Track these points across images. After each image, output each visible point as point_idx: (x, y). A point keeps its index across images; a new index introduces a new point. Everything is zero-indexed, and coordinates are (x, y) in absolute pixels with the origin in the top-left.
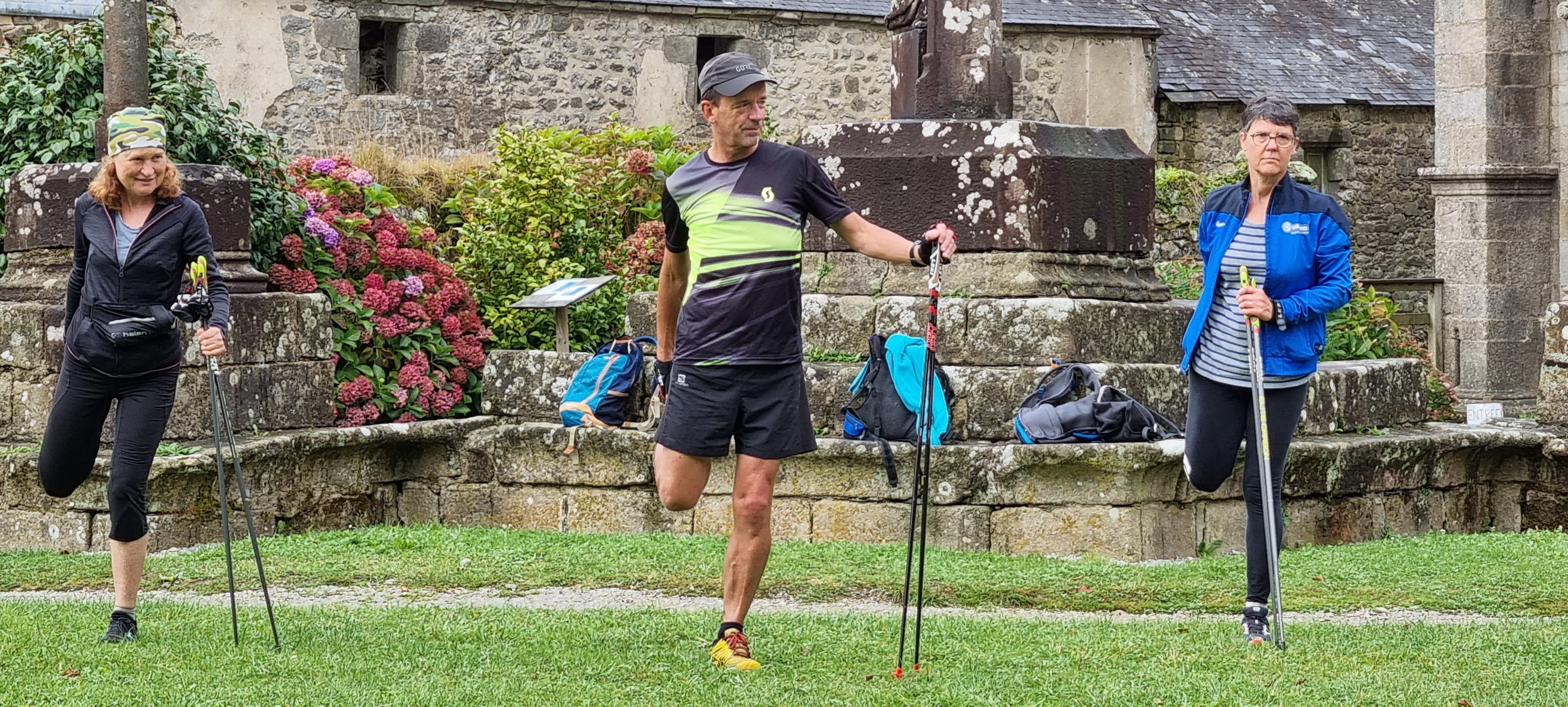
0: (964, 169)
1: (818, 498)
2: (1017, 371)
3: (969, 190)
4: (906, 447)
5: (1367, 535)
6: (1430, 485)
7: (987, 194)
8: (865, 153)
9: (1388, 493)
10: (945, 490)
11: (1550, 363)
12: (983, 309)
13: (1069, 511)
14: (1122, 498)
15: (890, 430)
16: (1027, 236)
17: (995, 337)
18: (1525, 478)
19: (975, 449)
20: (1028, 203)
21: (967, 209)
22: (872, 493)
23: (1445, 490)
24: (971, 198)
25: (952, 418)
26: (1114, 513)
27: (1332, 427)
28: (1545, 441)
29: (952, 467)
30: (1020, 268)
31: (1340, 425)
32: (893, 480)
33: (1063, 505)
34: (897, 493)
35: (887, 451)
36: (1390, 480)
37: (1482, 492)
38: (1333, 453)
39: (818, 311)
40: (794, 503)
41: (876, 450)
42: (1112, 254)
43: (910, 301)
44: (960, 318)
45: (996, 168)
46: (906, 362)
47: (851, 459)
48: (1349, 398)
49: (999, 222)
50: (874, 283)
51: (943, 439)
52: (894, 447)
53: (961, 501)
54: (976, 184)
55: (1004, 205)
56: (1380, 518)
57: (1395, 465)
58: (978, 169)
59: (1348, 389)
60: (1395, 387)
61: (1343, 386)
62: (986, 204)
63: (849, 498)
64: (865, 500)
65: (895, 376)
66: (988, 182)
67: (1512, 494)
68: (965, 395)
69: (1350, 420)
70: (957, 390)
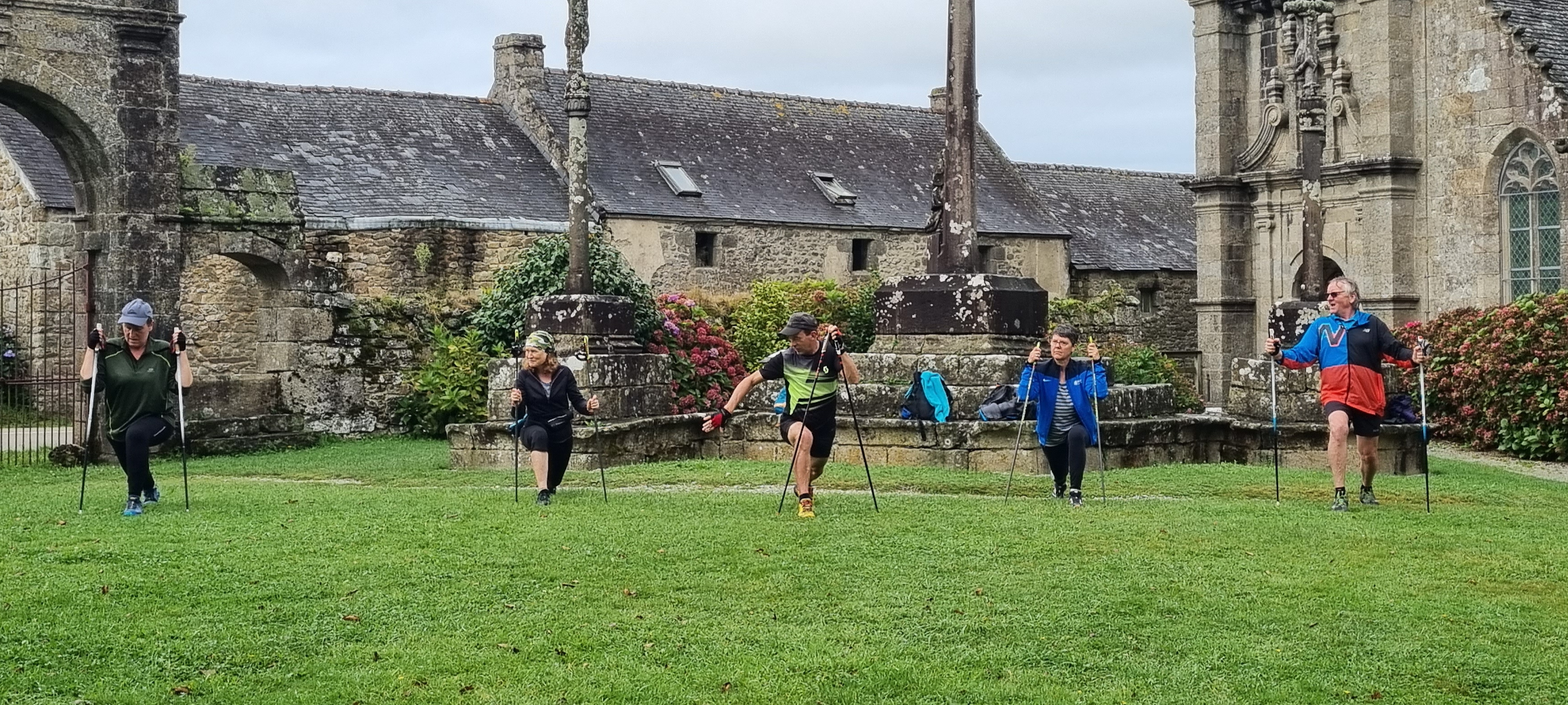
0: (959, 296)
1: (890, 446)
2: (981, 388)
3: (961, 306)
4: (930, 423)
5: (1146, 463)
6: (1176, 442)
7: (969, 307)
8: (914, 289)
9: (1156, 445)
10: (948, 442)
11: (1234, 386)
12: (966, 360)
13: (1004, 451)
14: (1028, 446)
15: (922, 416)
16: (987, 327)
17: (972, 373)
18: (1222, 439)
19: (961, 424)
20: (988, 311)
21: (960, 315)
22: (914, 444)
23: (1184, 444)
24: (962, 310)
25: (951, 410)
26: (1025, 453)
27: (1130, 415)
28: (1231, 421)
29: (951, 432)
30: (984, 342)
31: (1133, 414)
32: (924, 439)
33: (1002, 449)
34: (926, 444)
35: (921, 424)
36: (1157, 439)
37: (1202, 446)
38: (1129, 426)
39: (891, 361)
40: (879, 448)
41: (916, 424)
42: (1028, 336)
43: (933, 356)
44: (956, 364)
45: (973, 296)
46: (930, 384)
47: (904, 428)
48: (1138, 401)
49: (975, 321)
50: (918, 348)
51: (947, 419)
52: (924, 423)
53: (955, 447)
54: (964, 304)
55: (977, 313)
56: (1152, 457)
57: (1159, 432)
58: (965, 296)
59: (1138, 397)
60: (1160, 396)
61: (1135, 396)
62: (969, 312)
63: (905, 446)
64: (912, 447)
65: (925, 390)
66: (969, 302)
67: (1216, 447)
68: (957, 399)
69: (1139, 412)
70: (954, 397)
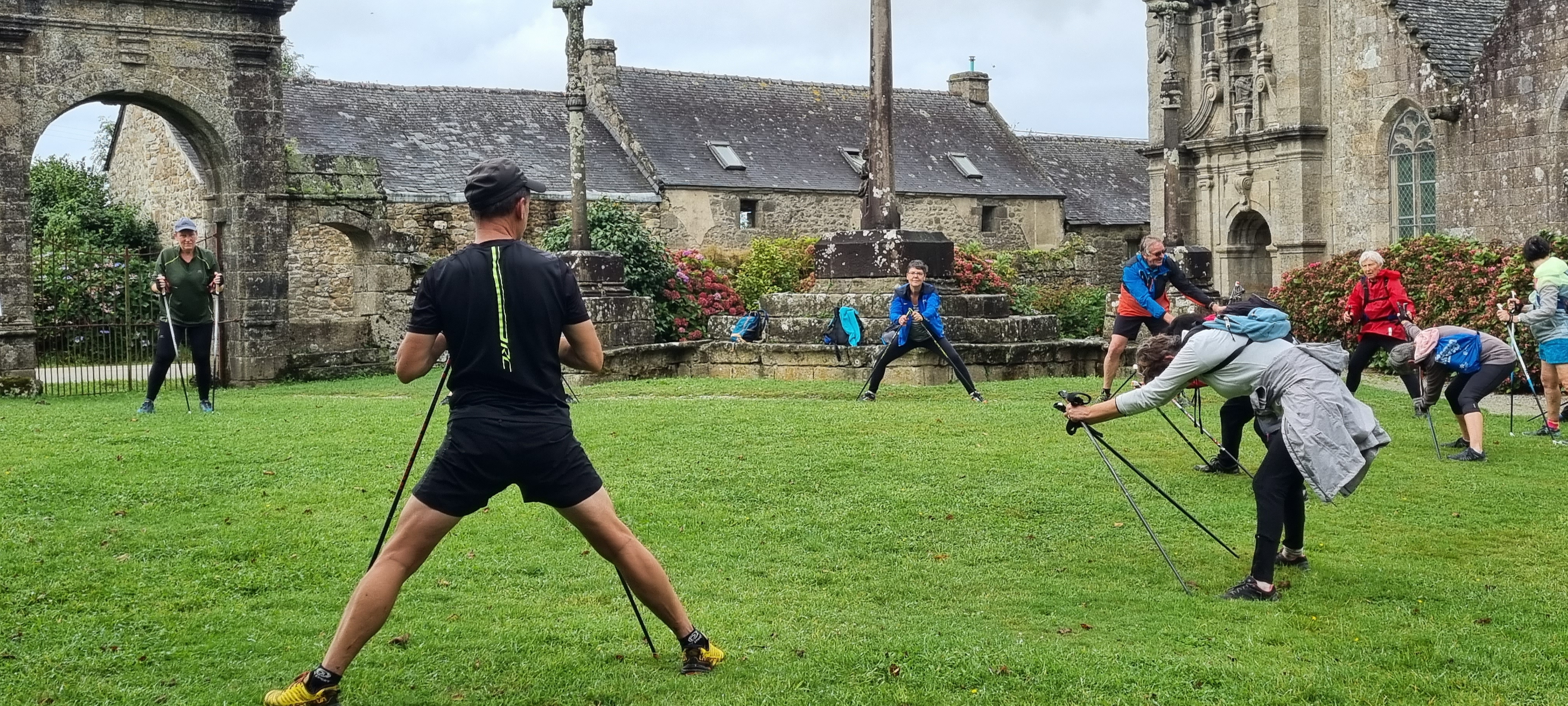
0: (877, 247)
1: (814, 365)
3: (879, 255)
4: (844, 346)
5: (1025, 376)
6: (1055, 360)
7: (884, 256)
8: (845, 243)
9: (1036, 363)
10: (857, 362)
11: (1108, 316)
12: (880, 298)
13: (899, 368)
14: (916, 364)
15: (840, 342)
16: (898, 271)
17: (882, 308)
19: (868, 347)
20: (899, 259)
21: (878, 262)
22: (833, 364)
23: (1061, 362)
24: (879, 258)
25: (862, 336)
26: (914, 369)
27: (1016, 339)
28: (1102, 344)
29: (860, 353)
30: (896, 283)
31: (1019, 338)
32: (839, 359)
34: (842, 364)
35: (837, 348)
36: (1036, 359)
38: (1009, 348)
39: (824, 300)
40: (807, 368)
41: (833, 348)
43: (854, 295)
44: (870, 301)
45: (887, 247)
46: (847, 316)
47: (825, 351)
48: (1023, 329)
49: (889, 266)
50: (845, 289)
51: (858, 343)
52: (839, 347)
54: (881, 253)
55: (891, 260)
56: (1032, 372)
57: (1040, 353)
58: (882, 248)
59: (1023, 326)
60: (1044, 325)
61: (1021, 324)
62: (884, 260)
63: (822, 365)
64: (828, 366)
65: (842, 322)
66: (885, 252)
68: (867, 328)
69: (1024, 337)
70: (865, 326)
